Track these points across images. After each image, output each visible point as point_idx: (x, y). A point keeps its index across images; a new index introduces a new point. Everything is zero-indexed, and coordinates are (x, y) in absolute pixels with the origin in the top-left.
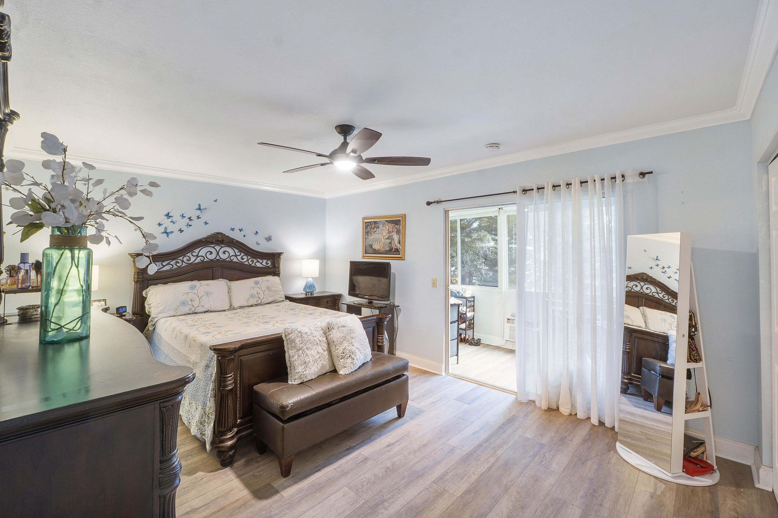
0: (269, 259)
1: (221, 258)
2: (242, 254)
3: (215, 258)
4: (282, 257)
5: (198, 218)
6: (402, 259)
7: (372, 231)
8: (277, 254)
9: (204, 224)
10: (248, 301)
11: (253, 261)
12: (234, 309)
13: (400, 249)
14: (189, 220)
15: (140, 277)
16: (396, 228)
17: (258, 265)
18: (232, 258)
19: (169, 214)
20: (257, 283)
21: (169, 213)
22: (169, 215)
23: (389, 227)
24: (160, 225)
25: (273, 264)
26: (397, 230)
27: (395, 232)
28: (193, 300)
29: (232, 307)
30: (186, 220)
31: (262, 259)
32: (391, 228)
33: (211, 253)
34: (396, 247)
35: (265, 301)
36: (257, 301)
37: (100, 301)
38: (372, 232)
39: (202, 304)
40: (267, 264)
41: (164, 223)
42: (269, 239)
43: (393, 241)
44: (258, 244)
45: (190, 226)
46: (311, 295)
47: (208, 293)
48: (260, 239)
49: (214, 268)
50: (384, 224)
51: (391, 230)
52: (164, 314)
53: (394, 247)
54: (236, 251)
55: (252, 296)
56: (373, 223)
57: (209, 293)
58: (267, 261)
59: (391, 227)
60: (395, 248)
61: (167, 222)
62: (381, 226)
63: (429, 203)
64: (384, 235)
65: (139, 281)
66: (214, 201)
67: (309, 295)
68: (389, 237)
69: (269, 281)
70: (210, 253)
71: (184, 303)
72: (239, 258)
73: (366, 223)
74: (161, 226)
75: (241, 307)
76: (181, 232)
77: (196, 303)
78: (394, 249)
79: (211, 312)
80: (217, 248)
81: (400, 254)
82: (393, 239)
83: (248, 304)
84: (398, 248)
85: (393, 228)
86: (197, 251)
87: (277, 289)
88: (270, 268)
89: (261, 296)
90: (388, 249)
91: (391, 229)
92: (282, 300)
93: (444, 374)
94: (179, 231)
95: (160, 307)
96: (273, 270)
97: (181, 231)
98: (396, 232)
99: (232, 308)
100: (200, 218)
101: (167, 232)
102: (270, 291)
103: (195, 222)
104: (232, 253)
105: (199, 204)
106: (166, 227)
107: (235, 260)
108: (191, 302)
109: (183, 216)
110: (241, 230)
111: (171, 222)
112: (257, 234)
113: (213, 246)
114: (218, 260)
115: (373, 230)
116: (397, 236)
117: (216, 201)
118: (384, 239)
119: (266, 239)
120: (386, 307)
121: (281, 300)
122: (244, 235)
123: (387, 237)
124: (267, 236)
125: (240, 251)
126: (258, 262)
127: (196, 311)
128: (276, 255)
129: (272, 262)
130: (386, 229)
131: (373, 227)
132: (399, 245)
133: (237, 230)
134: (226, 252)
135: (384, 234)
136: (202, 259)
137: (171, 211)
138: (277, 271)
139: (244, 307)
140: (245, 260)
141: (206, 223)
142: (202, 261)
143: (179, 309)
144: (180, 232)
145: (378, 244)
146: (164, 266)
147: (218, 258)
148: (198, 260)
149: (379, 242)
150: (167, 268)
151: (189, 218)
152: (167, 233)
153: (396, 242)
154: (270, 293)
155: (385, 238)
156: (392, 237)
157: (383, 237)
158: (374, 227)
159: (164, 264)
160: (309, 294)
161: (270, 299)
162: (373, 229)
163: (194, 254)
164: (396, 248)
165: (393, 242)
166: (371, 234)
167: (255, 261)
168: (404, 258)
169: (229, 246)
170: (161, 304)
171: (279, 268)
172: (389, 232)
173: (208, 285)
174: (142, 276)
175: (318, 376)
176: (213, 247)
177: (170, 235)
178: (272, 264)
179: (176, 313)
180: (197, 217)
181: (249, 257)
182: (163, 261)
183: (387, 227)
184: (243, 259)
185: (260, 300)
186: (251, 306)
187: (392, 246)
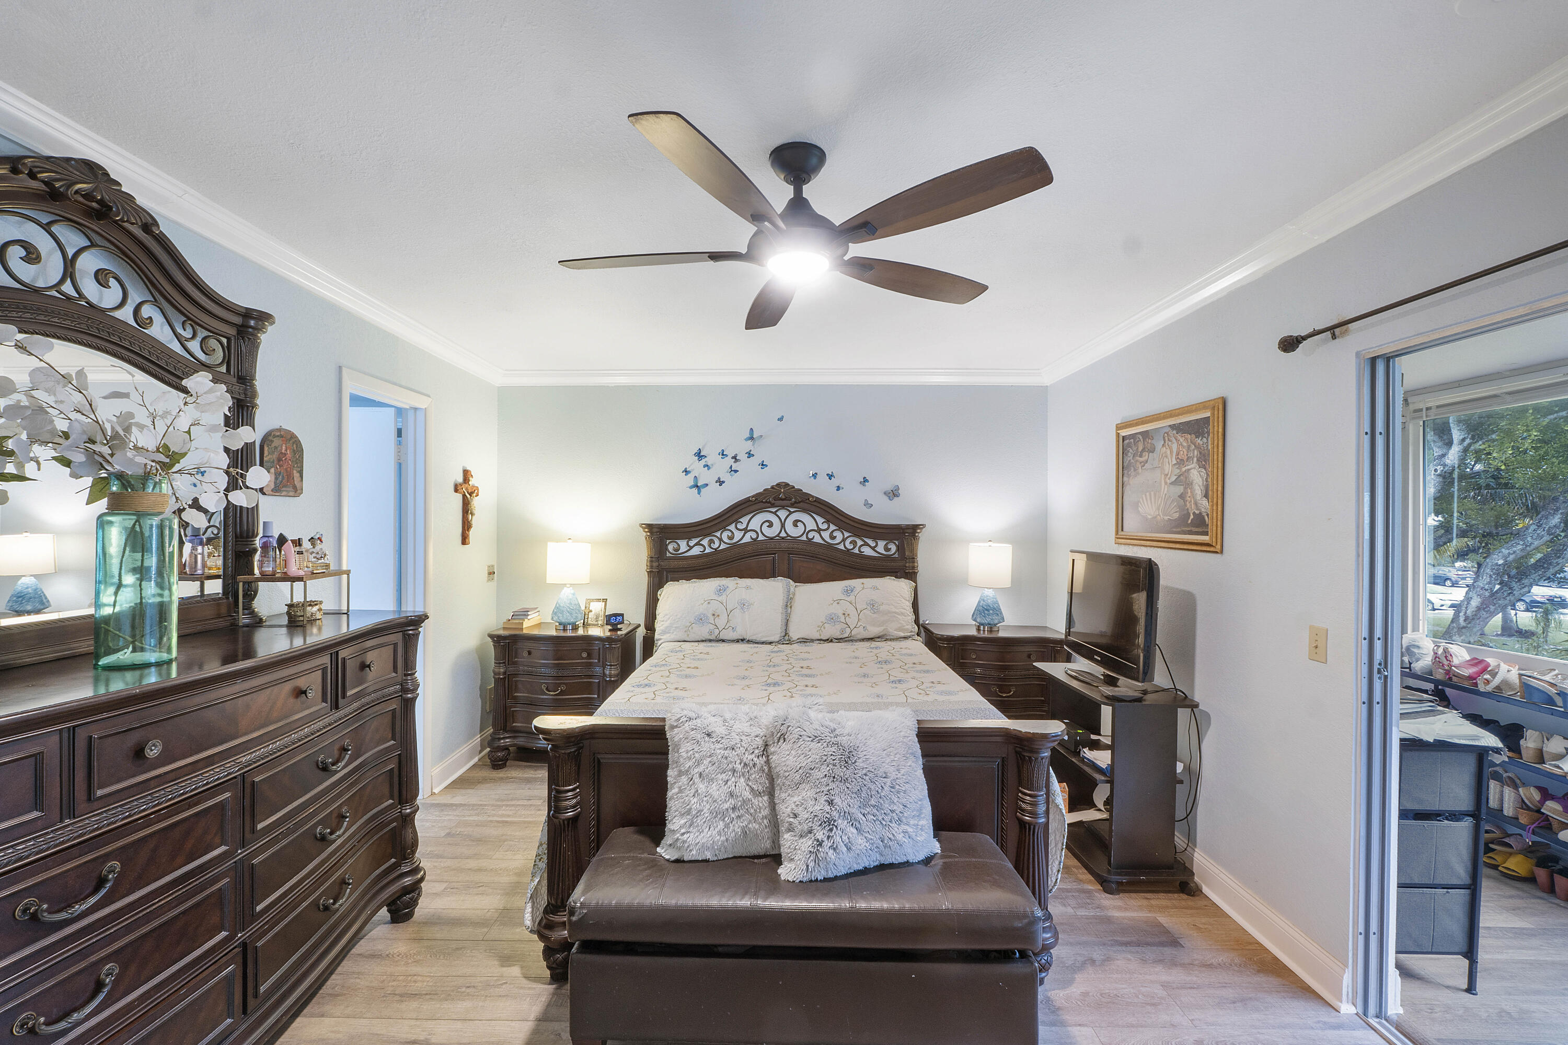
0: (891, 541)
1: (788, 535)
2: (833, 527)
3: (778, 535)
4: (923, 536)
5: (750, 455)
6: (1212, 549)
7: (1137, 461)
8: (908, 527)
9: (760, 466)
10: (822, 628)
11: (856, 542)
12: (790, 642)
13: (1208, 515)
14: (734, 460)
15: (655, 564)
16: (1198, 447)
17: (867, 551)
18: (810, 536)
19: (700, 453)
20: (848, 591)
21: (700, 449)
22: (702, 454)
23: (1180, 444)
24: (686, 472)
25: (900, 549)
26: (1200, 453)
27: (1195, 459)
28: (716, 614)
29: (787, 638)
30: (729, 461)
31: (875, 539)
32: (1184, 447)
33: (771, 525)
34: (1197, 510)
35: (860, 632)
36: (842, 631)
37: (599, 600)
38: (1138, 463)
39: (731, 624)
40: (887, 549)
41: (693, 470)
42: (893, 494)
43: (1189, 491)
44: (868, 505)
45: (736, 471)
46: (991, 631)
47: (744, 605)
48: (874, 493)
49: (775, 554)
50: (1166, 438)
51: (1183, 455)
52: (669, 635)
53: (1193, 509)
54: (820, 520)
55: (832, 619)
56: (1141, 437)
57: (747, 604)
58: (886, 545)
59: (1185, 444)
60: (1194, 513)
61: (697, 467)
62: (1159, 444)
63: (1289, 344)
64: (1166, 473)
65: (652, 571)
66: (779, 420)
67: (984, 631)
68: (1179, 476)
69: (878, 589)
70: (767, 524)
71: (701, 620)
72: (826, 535)
73: (1124, 438)
74: (689, 475)
75: (804, 641)
76: (720, 485)
77: (721, 622)
78: (1192, 517)
79: (749, 641)
80: (783, 514)
81: (1206, 534)
82: (1189, 485)
83: (820, 635)
84: (1204, 514)
85: (1189, 447)
86: (745, 520)
87: (894, 610)
88: (894, 560)
89: (852, 621)
90: (1176, 515)
91: (1185, 452)
92: (902, 634)
93: (1347, 1009)
94: (716, 482)
95: (666, 621)
96: (901, 564)
97: (720, 482)
98: (1198, 460)
99: (785, 639)
100: (753, 455)
101: (699, 485)
102: (875, 613)
103: (745, 465)
104: (811, 525)
105: (751, 429)
106: (695, 476)
107: (817, 539)
108: (712, 618)
109: (723, 454)
110: (830, 476)
111: (705, 466)
112: (866, 483)
113: (774, 510)
114: (783, 538)
115: (1141, 459)
116: (1199, 472)
117: (781, 419)
118: (1166, 483)
119: (885, 493)
120: (1139, 700)
121: (898, 636)
122: (838, 487)
123: (1174, 478)
124: (889, 487)
125: (828, 521)
126: (866, 544)
127: (721, 637)
128: (908, 531)
129: (898, 547)
130: (1171, 452)
131: (1140, 449)
132: (1205, 502)
133: (822, 477)
134: (799, 524)
135: (1168, 468)
136: (754, 536)
137: (704, 447)
138: (909, 567)
139: (812, 641)
140: (841, 539)
141: (763, 465)
142: (755, 540)
143: (692, 628)
144: (718, 484)
145: (1151, 502)
146: (691, 548)
147: (783, 534)
148: (747, 539)
149: (1155, 495)
150: (696, 551)
151: (733, 458)
152: (697, 486)
153: (1198, 491)
154: (875, 615)
155: (1168, 481)
156: (1186, 478)
157: (1165, 478)
158: (1143, 450)
159: (692, 543)
160: (984, 628)
161: (874, 631)
162: (1141, 456)
163: (739, 526)
164: (1197, 512)
165: (1189, 494)
166: (1135, 470)
167: (860, 543)
168: (1219, 547)
169: (804, 510)
170: (668, 617)
171: (913, 559)
172: (1180, 462)
173: (747, 588)
174: (657, 564)
175: (735, 857)
176: (775, 513)
177: (703, 490)
178: (898, 550)
179: (688, 635)
180: (747, 455)
181: (847, 534)
182: (690, 539)
183: (1175, 447)
184: (833, 538)
185: (848, 630)
186: (828, 640)
187: (1186, 505)
